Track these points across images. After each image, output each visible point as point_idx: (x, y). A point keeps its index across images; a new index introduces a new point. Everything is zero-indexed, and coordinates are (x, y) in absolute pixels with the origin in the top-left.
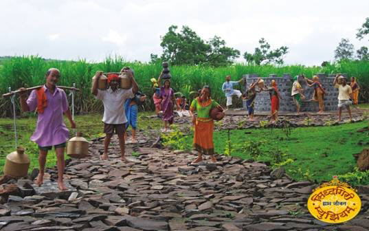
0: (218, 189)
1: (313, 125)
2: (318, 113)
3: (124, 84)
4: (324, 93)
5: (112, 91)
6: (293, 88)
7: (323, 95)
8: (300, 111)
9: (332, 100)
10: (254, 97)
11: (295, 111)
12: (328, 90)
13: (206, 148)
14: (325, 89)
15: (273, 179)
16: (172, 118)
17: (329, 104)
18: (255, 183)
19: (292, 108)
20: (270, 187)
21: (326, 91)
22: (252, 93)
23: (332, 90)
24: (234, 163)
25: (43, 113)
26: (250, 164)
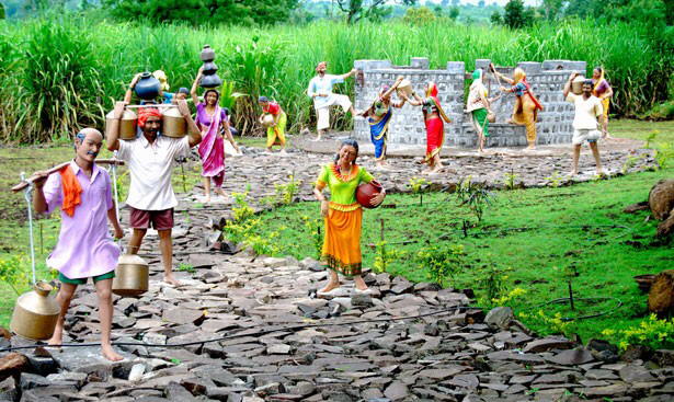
0: (399, 354)
1: (522, 186)
2: (526, 151)
3: (170, 128)
4: (538, 106)
5: (146, 142)
6: (472, 97)
7: (535, 111)
8: (485, 146)
9: (553, 122)
10: (387, 117)
11: (474, 145)
12: (546, 100)
13: (347, 261)
14: (538, 97)
15: (492, 330)
16: (222, 173)
17: (546, 131)
18: (464, 339)
19: (468, 139)
20: (496, 350)
21: (541, 102)
22: (384, 110)
23: (554, 98)
24: (403, 292)
25: (72, 216)
26: (435, 294)
